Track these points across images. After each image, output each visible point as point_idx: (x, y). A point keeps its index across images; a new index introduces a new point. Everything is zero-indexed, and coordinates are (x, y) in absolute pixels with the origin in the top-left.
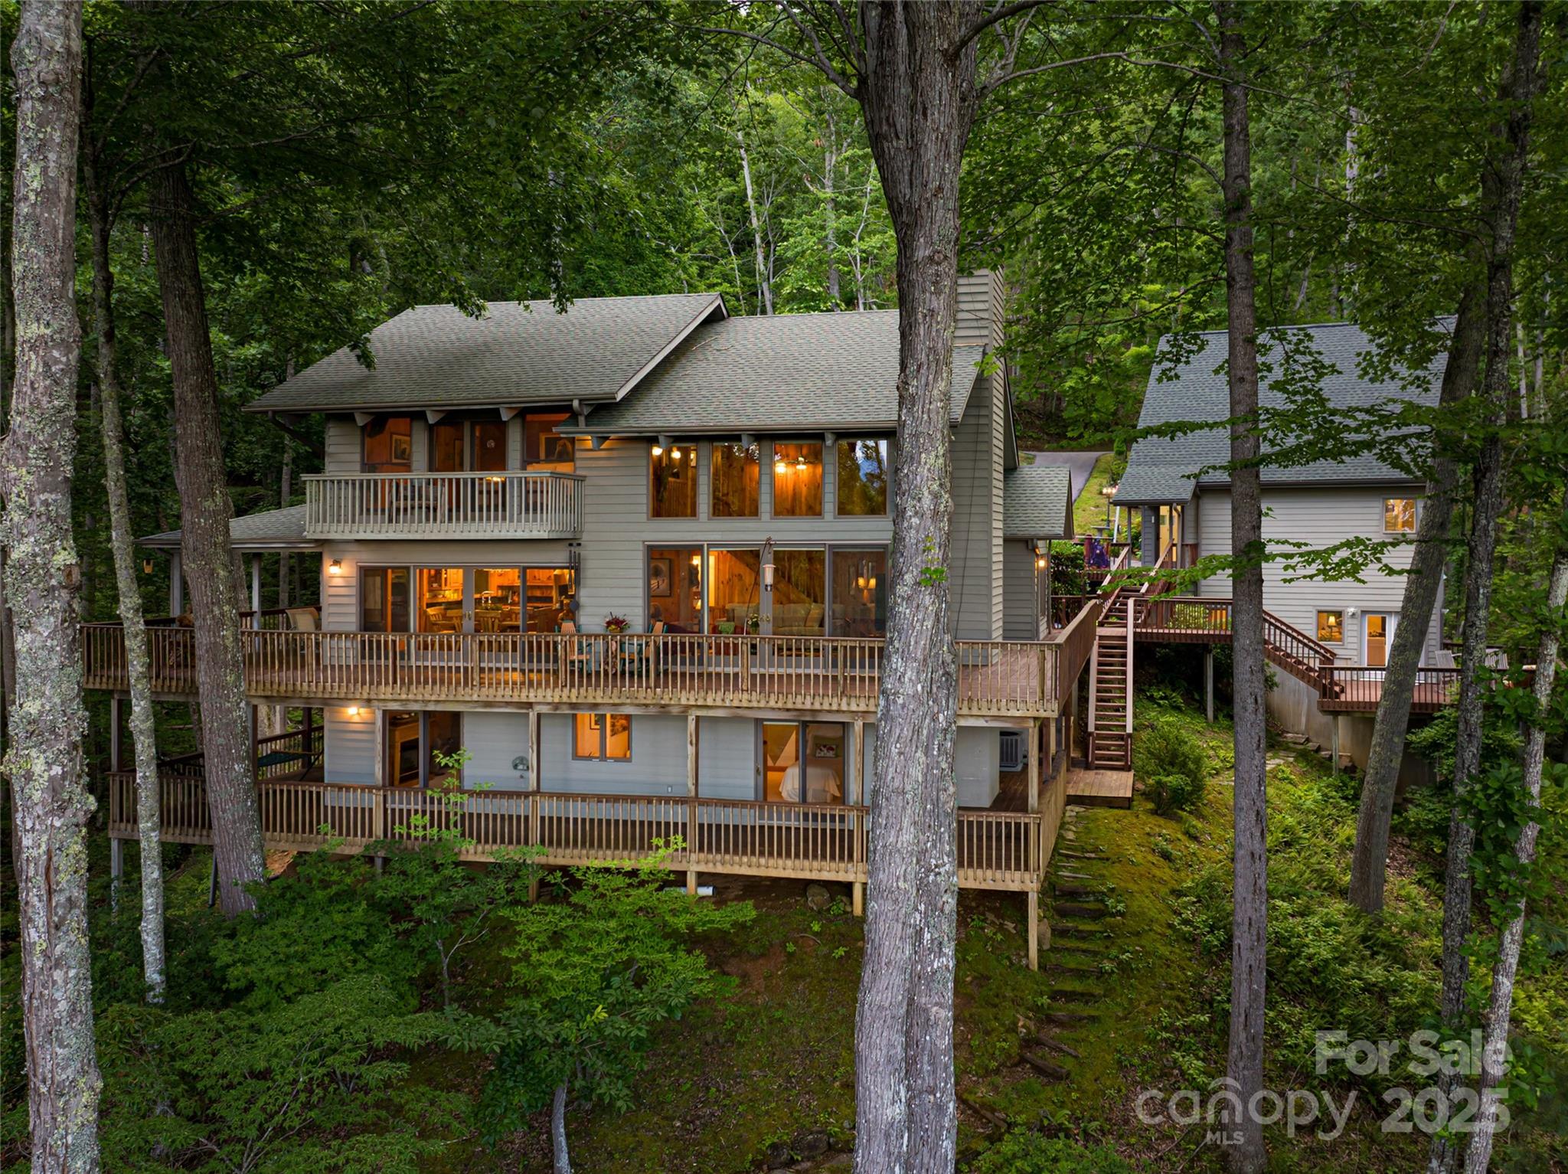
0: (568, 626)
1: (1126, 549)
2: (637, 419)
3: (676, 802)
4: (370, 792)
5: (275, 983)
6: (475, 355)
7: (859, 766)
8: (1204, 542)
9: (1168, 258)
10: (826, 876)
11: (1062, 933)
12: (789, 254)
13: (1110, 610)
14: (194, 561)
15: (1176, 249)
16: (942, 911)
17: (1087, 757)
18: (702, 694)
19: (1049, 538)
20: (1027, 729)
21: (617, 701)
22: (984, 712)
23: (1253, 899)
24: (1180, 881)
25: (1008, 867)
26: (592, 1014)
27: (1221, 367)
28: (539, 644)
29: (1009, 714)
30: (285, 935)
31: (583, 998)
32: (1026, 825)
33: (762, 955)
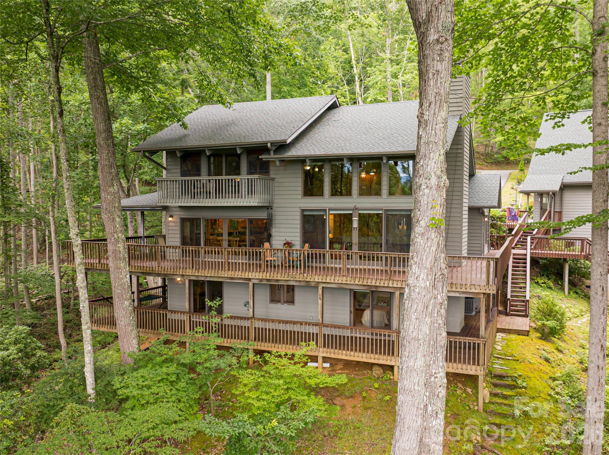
0: (267, 245)
1: (526, 213)
2: (297, 152)
3: (313, 325)
4: (184, 314)
5: (137, 398)
6: (228, 125)
7: (398, 312)
8: (564, 210)
9: (557, 67)
10: (381, 362)
11: (496, 395)
12: (370, 84)
13: (518, 242)
14: (106, 214)
15: (561, 62)
16: (438, 396)
17: (506, 309)
18: (325, 277)
19: (490, 208)
20: (480, 299)
21: (287, 279)
22: (459, 290)
23: (598, 389)
24: (554, 373)
25: (469, 363)
26: (271, 423)
27: (586, 120)
28: (253, 252)
29: (471, 291)
30: (142, 377)
31: (267, 414)
32: (478, 344)
33: (351, 397)
